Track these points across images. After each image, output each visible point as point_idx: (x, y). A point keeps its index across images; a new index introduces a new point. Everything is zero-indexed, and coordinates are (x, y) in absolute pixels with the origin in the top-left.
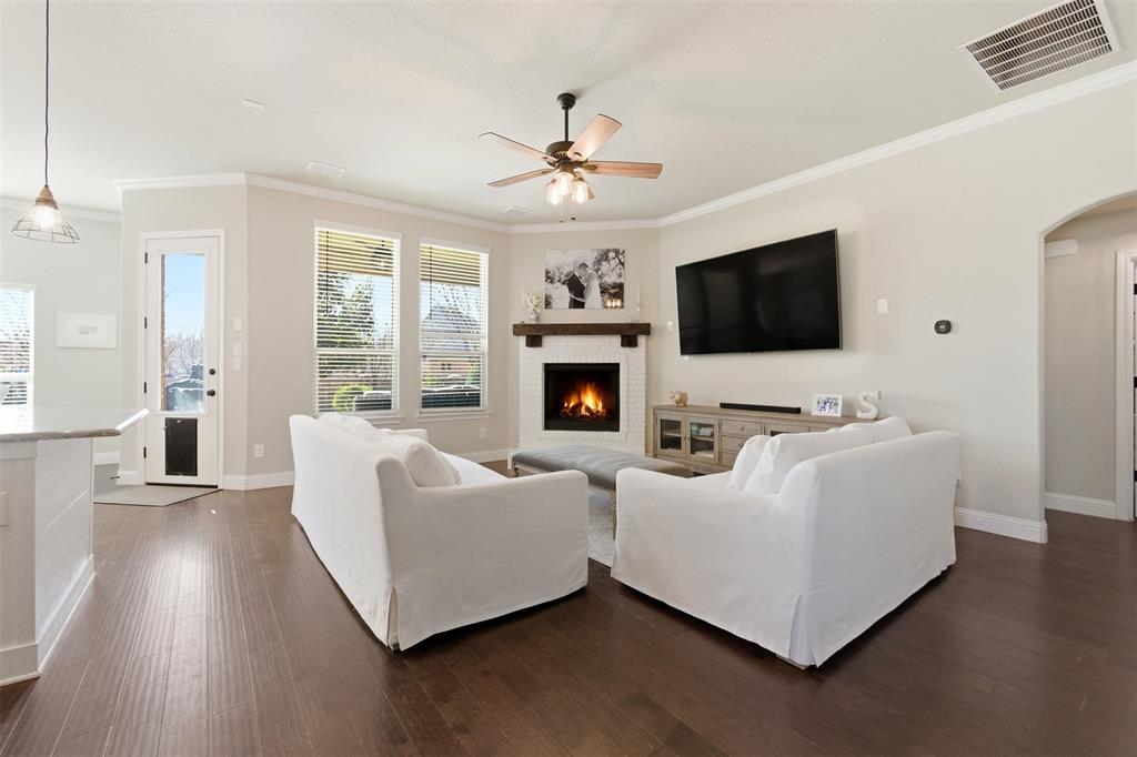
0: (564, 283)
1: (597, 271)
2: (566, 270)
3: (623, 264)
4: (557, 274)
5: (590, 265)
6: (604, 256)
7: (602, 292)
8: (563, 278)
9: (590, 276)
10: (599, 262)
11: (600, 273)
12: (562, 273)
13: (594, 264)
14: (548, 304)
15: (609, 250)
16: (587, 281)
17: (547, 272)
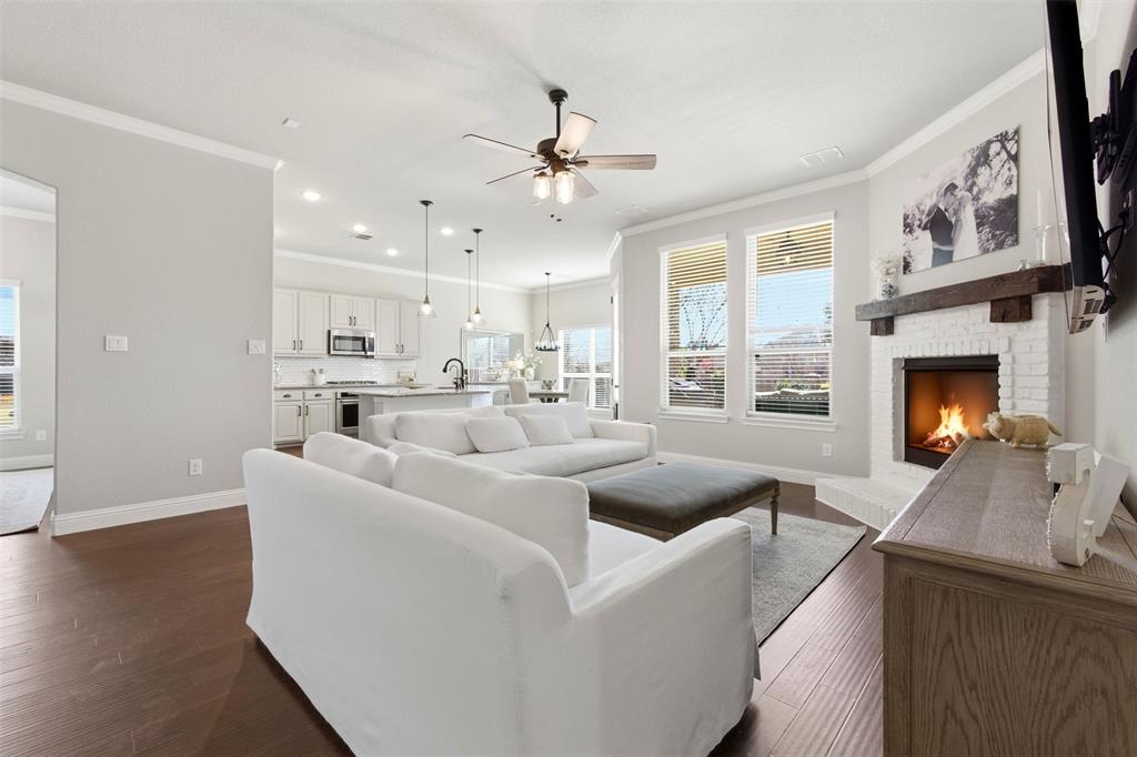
0: (925, 228)
1: (970, 190)
2: (927, 205)
3: (1015, 158)
4: (918, 217)
5: (960, 182)
6: (983, 157)
7: (979, 225)
8: (925, 220)
9: (961, 204)
10: (973, 172)
11: (975, 189)
12: (923, 212)
13: (966, 179)
14: (907, 267)
15: (990, 142)
16: (956, 212)
17: (906, 217)
